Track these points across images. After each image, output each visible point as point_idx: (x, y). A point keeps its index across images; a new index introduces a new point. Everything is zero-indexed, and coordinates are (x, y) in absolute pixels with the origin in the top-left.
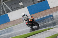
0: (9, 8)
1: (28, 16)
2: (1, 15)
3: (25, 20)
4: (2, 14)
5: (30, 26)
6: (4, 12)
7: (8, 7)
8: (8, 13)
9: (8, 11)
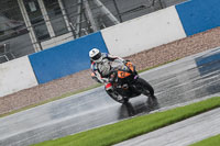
0: (106, 10)
1: (113, 60)
2: (77, 37)
3: (101, 73)
4: (80, 34)
5: (120, 97)
6: (89, 25)
7: (104, 7)
8: (102, 28)
9: (105, 22)
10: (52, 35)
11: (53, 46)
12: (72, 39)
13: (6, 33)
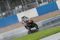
5: (29, 28)
10: (42, 2)
11: (43, 5)
12: (48, 3)
13: (30, 2)
